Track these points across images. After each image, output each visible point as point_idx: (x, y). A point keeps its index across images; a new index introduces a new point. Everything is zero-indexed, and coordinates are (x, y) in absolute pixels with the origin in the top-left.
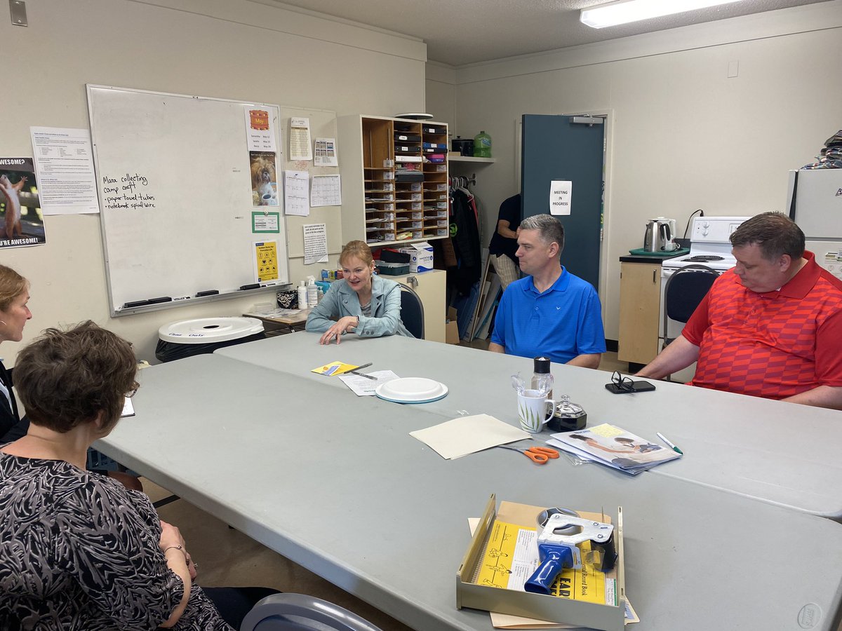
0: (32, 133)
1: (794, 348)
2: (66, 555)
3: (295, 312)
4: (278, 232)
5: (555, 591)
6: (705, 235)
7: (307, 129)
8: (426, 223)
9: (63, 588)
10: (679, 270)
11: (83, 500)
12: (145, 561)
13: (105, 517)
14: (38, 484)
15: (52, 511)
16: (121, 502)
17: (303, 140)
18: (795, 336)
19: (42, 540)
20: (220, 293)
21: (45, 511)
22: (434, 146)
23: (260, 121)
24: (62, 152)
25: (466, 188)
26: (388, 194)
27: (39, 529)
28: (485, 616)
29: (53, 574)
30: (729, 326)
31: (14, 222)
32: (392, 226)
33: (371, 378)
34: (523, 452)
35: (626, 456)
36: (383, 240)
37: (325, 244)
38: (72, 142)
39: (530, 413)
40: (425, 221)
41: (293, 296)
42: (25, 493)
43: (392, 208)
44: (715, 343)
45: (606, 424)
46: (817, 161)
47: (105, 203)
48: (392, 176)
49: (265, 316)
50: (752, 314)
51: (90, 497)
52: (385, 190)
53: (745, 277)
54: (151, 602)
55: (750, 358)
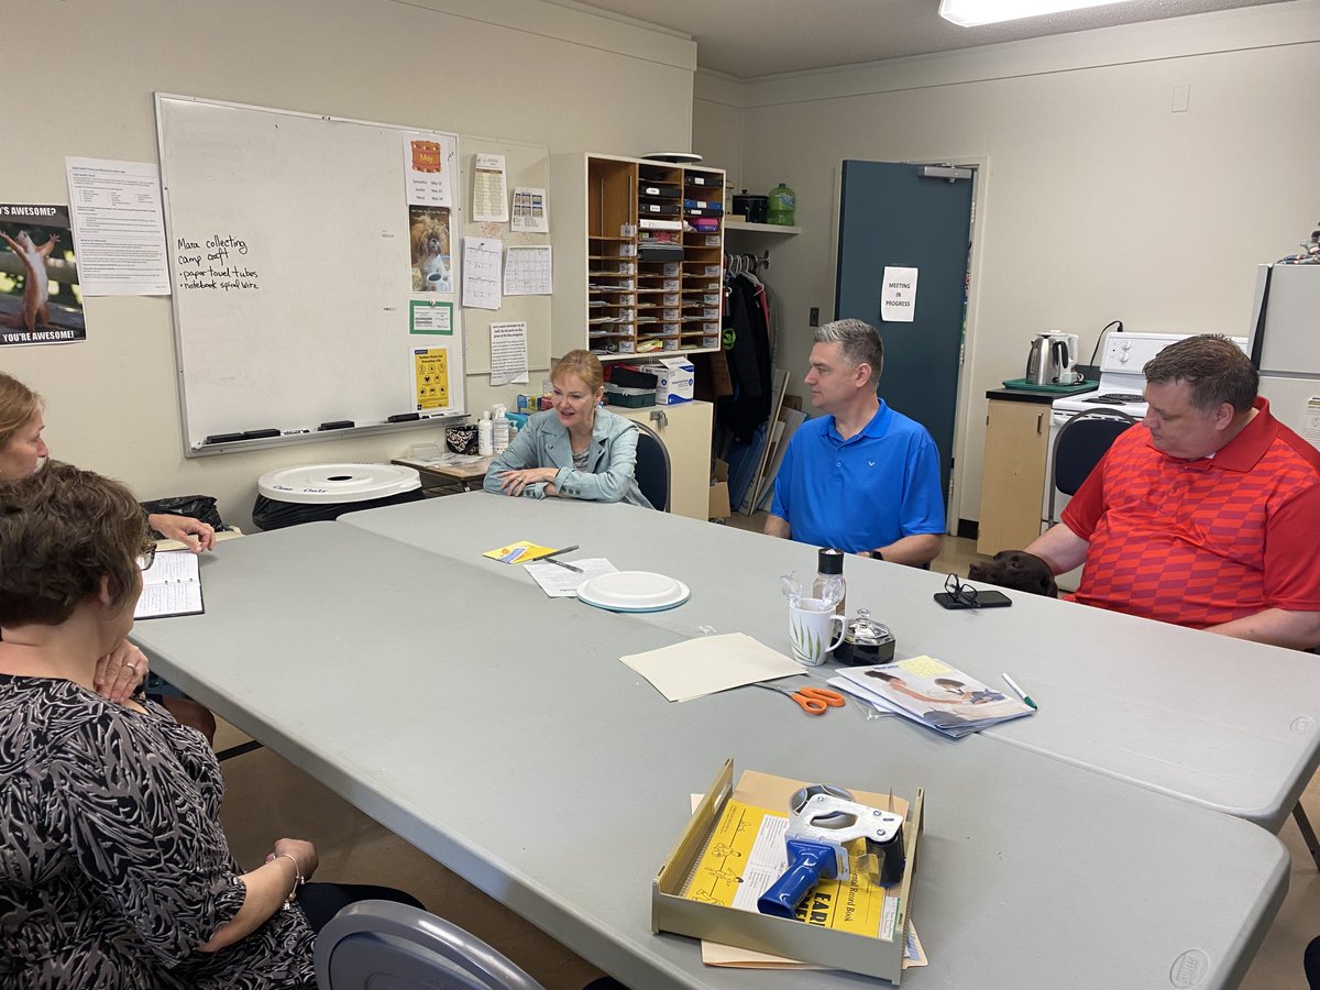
0: (69, 168)
1: (1232, 550)
2: (60, 825)
3: (472, 459)
4: (450, 333)
5: (805, 913)
6: (1123, 362)
7: (501, 172)
8: (685, 327)
9: (63, 871)
10: (1078, 416)
11: (92, 741)
12: (178, 845)
13: (123, 770)
14: (26, 715)
15: (45, 756)
16: (152, 747)
17: (495, 189)
18: (1234, 531)
19: (28, 799)
20: (356, 426)
21: (35, 756)
22: (702, 205)
23: (426, 158)
24: (115, 199)
25: (754, 273)
26: (627, 278)
27: (24, 782)
28: (693, 946)
29: (46, 851)
30: (1135, 514)
31: (38, 306)
32: (631, 330)
33: (574, 569)
34: (790, 694)
35: (947, 708)
36: (617, 351)
37: (525, 355)
38: (131, 183)
39: (806, 634)
40: (683, 324)
41: (470, 434)
42: (6, 728)
43: (632, 300)
44: (1111, 538)
45: (925, 656)
46: (1305, 253)
47: (180, 280)
48: (633, 251)
49: (424, 465)
50: (1171, 494)
51: (103, 737)
52: (621, 273)
53: (1159, 432)
54: (181, 910)
55: (1164, 563)
